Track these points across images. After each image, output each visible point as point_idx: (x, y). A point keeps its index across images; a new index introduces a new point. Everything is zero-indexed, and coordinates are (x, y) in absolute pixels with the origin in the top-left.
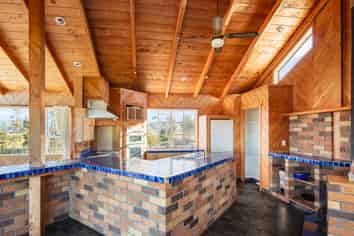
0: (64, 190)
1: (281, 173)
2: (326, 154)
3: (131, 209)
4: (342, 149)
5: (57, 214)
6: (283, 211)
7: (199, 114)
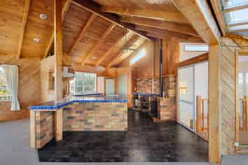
1: (136, 100)
2: (150, 92)
3: (110, 115)
4: (154, 90)
6: (137, 114)
7: (98, 76)
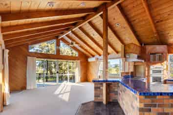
0: (116, 90)
5: (114, 99)
